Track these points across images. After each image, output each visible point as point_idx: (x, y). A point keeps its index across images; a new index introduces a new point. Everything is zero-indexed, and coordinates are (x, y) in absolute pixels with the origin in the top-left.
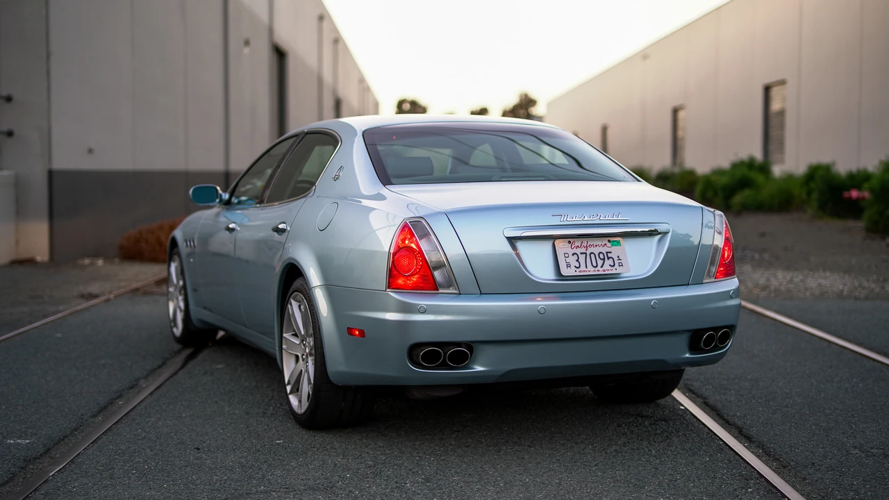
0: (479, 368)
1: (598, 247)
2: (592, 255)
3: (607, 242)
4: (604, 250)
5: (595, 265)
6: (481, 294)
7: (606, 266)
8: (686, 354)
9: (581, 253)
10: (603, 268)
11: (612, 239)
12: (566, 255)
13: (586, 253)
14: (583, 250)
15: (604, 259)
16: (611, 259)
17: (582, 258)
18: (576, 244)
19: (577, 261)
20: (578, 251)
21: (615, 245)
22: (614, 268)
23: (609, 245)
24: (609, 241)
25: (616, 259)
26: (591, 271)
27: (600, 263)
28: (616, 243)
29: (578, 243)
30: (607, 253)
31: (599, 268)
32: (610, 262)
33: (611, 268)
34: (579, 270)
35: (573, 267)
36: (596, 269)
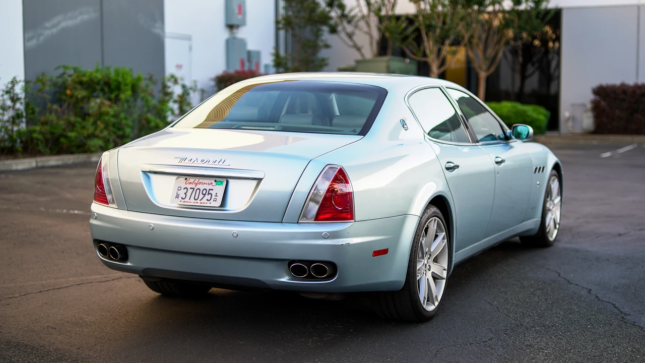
1: (205, 185)
2: (198, 191)
3: (213, 181)
4: (208, 187)
5: (196, 198)
7: (204, 200)
9: (191, 188)
10: (201, 201)
11: (217, 179)
12: (180, 189)
13: (194, 189)
14: (193, 186)
15: (205, 195)
16: (210, 195)
17: (190, 191)
18: (190, 182)
19: (185, 193)
20: (189, 186)
21: (219, 185)
22: (209, 202)
23: (214, 183)
24: (215, 181)
25: (214, 195)
26: (192, 202)
27: (201, 196)
28: (220, 183)
29: (192, 180)
30: (209, 190)
31: (198, 201)
32: (208, 197)
33: (207, 202)
34: (184, 200)
35: (180, 198)
36: (196, 201)
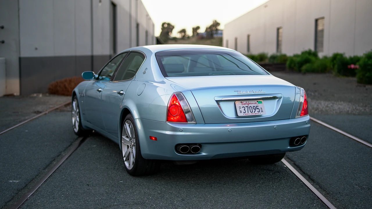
0: (204, 154)
1: (253, 104)
3: (256, 102)
4: (255, 105)
5: (251, 111)
6: (205, 123)
7: (256, 112)
8: (288, 147)
11: (258, 101)
12: (240, 108)
13: (248, 107)
14: (247, 105)
15: (255, 109)
17: (246, 109)
19: (244, 110)
20: (245, 106)
22: (259, 113)
24: (257, 102)
25: (260, 109)
26: (250, 114)
27: (254, 111)
28: (260, 102)
29: (245, 102)
31: (253, 113)
32: (258, 110)
33: (258, 113)
34: (245, 113)
35: (242, 112)
36: (252, 113)
